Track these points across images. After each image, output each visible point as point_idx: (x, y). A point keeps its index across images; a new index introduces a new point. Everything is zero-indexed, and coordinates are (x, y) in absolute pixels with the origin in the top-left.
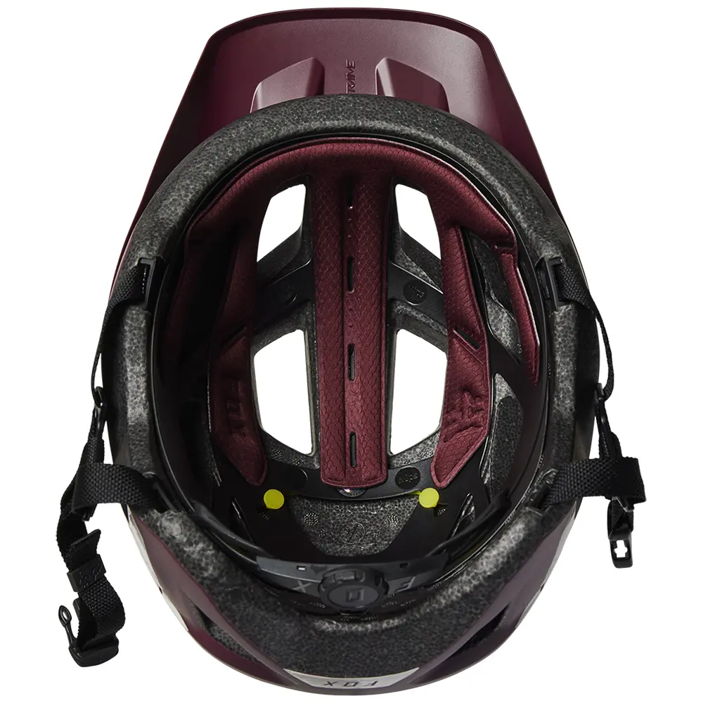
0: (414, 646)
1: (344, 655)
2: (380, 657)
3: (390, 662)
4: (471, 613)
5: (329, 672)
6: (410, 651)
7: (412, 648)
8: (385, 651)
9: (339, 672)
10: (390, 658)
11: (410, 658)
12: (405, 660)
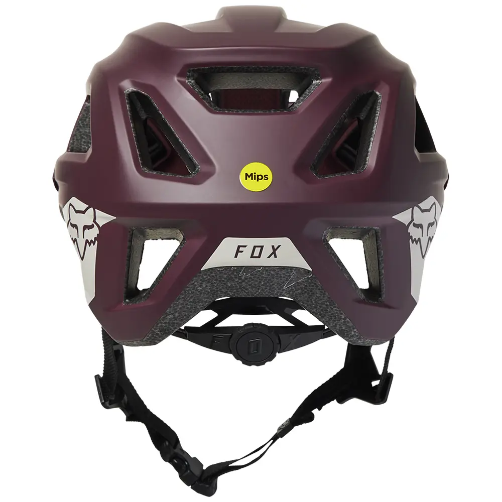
0: (207, 286)
1: (263, 283)
2: (233, 280)
3: (225, 276)
4: (165, 323)
5: (274, 270)
6: (209, 282)
7: (208, 285)
8: (229, 285)
9: (267, 271)
10: (226, 279)
11: (209, 277)
12: (213, 276)
